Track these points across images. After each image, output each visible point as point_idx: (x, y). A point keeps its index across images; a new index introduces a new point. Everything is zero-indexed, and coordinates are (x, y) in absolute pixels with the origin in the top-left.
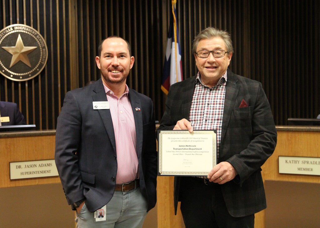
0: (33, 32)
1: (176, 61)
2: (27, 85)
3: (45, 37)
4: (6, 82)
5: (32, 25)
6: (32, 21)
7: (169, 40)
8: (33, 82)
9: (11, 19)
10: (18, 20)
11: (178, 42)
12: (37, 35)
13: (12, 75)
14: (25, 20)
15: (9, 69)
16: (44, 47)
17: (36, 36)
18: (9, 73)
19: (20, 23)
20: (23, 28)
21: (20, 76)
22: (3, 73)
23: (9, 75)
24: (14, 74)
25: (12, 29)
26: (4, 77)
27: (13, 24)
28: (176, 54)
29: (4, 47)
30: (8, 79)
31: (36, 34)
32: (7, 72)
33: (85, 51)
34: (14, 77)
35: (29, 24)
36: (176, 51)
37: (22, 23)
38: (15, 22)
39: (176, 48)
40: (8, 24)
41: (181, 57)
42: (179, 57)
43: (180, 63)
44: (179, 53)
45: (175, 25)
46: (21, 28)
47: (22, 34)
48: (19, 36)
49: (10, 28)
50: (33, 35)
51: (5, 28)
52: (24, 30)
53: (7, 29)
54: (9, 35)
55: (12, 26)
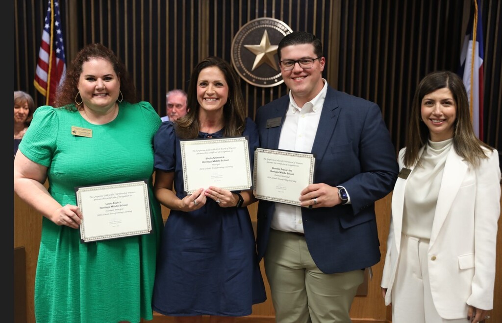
0: (283, 28)
1: (473, 67)
2: (272, 92)
4: (247, 88)
5: (282, 18)
6: (282, 13)
7: (467, 37)
8: (280, 88)
9: (257, 11)
10: (265, 12)
11: (478, 39)
12: (288, 30)
13: (255, 79)
14: (274, 12)
15: (252, 72)
17: (286, 32)
18: (251, 77)
19: (267, 16)
20: (271, 22)
21: (264, 81)
22: (244, 76)
24: (257, 78)
25: (256, 24)
26: (245, 82)
27: (259, 17)
28: (473, 56)
29: (246, 46)
30: (250, 85)
31: (286, 29)
32: (249, 75)
33: (349, 51)
34: (257, 81)
35: (278, 17)
36: (474, 53)
37: (269, 15)
38: (261, 15)
39: (474, 49)
40: (253, 17)
41: (482, 61)
42: (479, 62)
43: (480, 70)
44: (480, 55)
45: (477, 16)
46: (267, 22)
47: (269, 30)
48: (266, 32)
49: (254, 22)
50: (283, 30)
51: (249, 22)
52: (271, 25)
53: (251, 24)
54: (252, 31)
55: (257, 19)
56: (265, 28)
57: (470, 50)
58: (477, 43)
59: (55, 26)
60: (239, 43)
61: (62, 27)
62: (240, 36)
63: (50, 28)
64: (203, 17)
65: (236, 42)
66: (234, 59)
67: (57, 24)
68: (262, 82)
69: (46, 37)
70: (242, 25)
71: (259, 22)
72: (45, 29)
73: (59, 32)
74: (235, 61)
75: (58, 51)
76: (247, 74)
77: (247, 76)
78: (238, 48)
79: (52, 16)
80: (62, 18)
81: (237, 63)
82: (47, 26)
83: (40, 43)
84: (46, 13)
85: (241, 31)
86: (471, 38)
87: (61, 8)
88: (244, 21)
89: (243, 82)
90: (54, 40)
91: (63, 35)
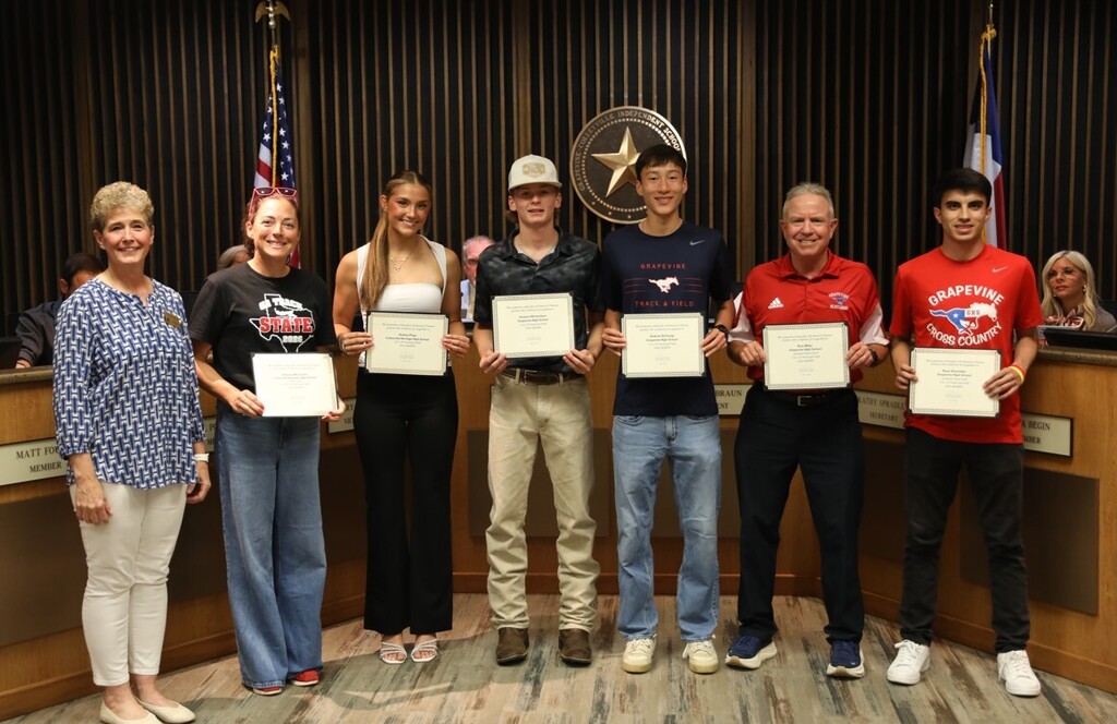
0: (658, 122)
3: (683, 130)
4: (599, 225)
5: (655, 107)
6: (655, 97)
9: (612, 95)
10: (626, 96)
11: (990, 131)
12: (666, 126)
13: (611, 210)
14: (640, 95)
15: (606, 200)
17: (662, 129)
18: (605, 208)
19: (630, 105)
20: (636, 113)
21: (628, 213)
22: (593, 207)
23: (605, 212)
24: (615, 209)
25: (611, 117)
26: (596, 216)
27: (616, 106)
28: (983, 161)
29: (595, 155)
30: (603, 220)
31: (662, 124)
32: (602, 206)
34: (616, 215)
35: (648, 105)
36: (983, 154)
37: (633, 102)
38: (620, 102)
39: (984, 148)
40: (605, 106)
41: (1000, 167)
42: (993, 169)
43: (997, 182)
44: (995, 158)
45: (984, 93)
46: (630, 113)
47: (633, 126)
48: (628, 130)
49: (608, 115)
50: (657, 126)
51: (599, 115)
52: (637, 117)
53: (603, 117)
54: (605, 129)
55: (613, 109)
56: (626, 124)
57: (977, 150)
58: (989, 137)
59: (279, 136)
60: (583, 150)
61: (289, 137)
62: (585, 139)
63: (271, 141)
64: (521, 110)
65: (576, 150)
66: (576, 178)
67: (282, 132)
68: (622, 216)
69: (265, 155)
70: (587, 122)
71: (615, 113)
72: (264, 142)
73: (286, 145)
74: (577, 182)
75: (285, 176)
76: (598, 203)
77: (599, 207)
78: (581, 158)
79: (275, 120)
80: (287, 123)
81: (581, 184)
82: (267, 137)
83: (253, 165)
84: (263, 116)
85: (586, 131)
86: (977, 130)
87: (288, 106)
88: (591, 114)
89: (592, 217)
90: (279, 160)
91: (291, 151)
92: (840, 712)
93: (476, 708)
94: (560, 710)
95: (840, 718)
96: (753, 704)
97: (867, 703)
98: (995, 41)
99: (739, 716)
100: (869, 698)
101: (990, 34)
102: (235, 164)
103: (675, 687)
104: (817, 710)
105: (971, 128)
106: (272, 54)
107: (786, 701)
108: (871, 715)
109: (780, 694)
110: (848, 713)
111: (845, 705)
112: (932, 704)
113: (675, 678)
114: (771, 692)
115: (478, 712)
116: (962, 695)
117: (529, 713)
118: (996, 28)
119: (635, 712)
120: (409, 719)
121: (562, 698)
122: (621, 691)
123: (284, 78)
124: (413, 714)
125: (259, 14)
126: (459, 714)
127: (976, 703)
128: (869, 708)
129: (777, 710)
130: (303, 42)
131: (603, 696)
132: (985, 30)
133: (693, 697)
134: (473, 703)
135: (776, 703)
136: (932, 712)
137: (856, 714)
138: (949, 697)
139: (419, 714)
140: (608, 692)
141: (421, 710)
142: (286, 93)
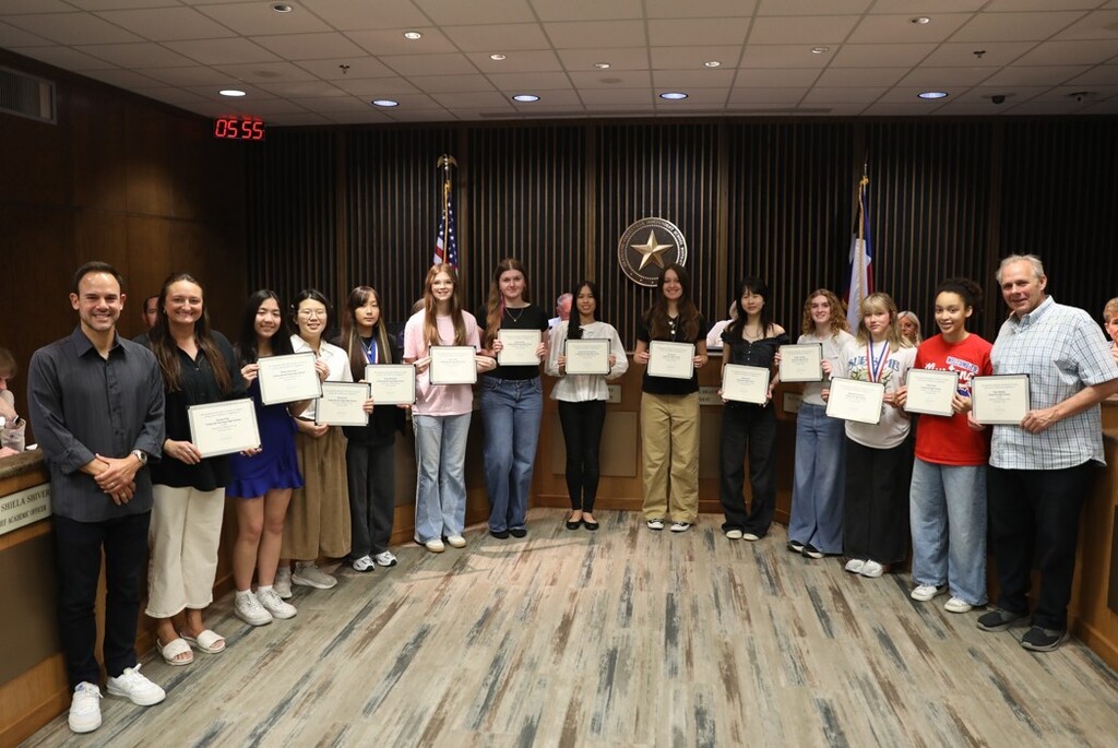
0: (670, 227)
1: (861, 265)
3: (685, 232)
4: (635, 288)
5: (669, 218)
6: (669, 213)
9: (643, 211)
10: (652, 212)
11: (865, 238)
12: (675, 230)
13: (643, 279)
14: (660, 211)
15: (639, 272)
16: (683, 246)
17: (673, 231)
18: (638, 277)
19: (654, 216)
20: (657, 222)
21: (652, 281)
22: (632, 276)
23: (638, 279)
24: (644, 277)
25: (643, 224)
26: (633, 282)
27: (645, 217)
28: (861, 255)
29: (633, 246)
30: (637, 284)
31: (672, 228)
32: (636, 275)
33: (738, 249)
34: (644, 281)
35: (665, 217)
36: (861, 251)
37: (656, 215)
38: (648, 215)
39: (861, 247)
40: (639, 217)
41: (870, 259)
42: (867, 260)
43: (868, 268)
44: (868, 253)
45: (862, 215)
46: (654, 222)
47: (656, 229)
48: (653, 232)
49: (641, 222)
50: (670, 230)
51: (635, 222)
52: (658, 224)
53: (638, 224)
54: (639, 231)
55: (644, 219)
56: (652, 228)
57: (857, 248)
58: (864, 241)
59: (448, 233)
60: (626, 243)
61: (455, 233)
62: (627, 236)
63: (444, 235)
64: (590, 219)
65: (622, 243)
66: (621, 259)
67: (450, 230)
68: (649, 282)
69: (440, 243)
71: (645, 222)
72: (440, 236)
73: (452, 238)
74: (622, 262)
75: (451, 256)
76: (634, 274)
77: (634, 276)
78: (625, 248)
79: (446, 224)
80: (454, 225)
81: (624, 263)
82: (441, 233)
83: (433, 250)
84: (440, 221)
85: (628, 232)
86: (858, 237)
87: (454, 215)
88: (631, 222)
89: (630, 282)
90: (448, 246)
91: (456, 241)
92: (775, 593)
93: (551, 584)
94: (603, 588)
95: (774, 597)
96: (722, 587)
97: (791, 587)
98: (868, 185)
99: (713, 595)
100: (792, 584)
101: (865, 181)
102: (423, 249)
103: (673, 573)
104: (760, 591)
105: (854, 235)
106: (446, 186)
107: (741, 585)
108: (793, 596)
109: (738, 581)
110: (780, 594)
111: (777, 589)
112: (830, 588)
113: (674, 567)
114: (732, 579)
115: (553, 587)
116: (848, 582)
117: (585, 589)
118: (868, 178)
119: (649, 591)
120: (511, 591)
121: (604, 580)
122: (641, 576)
123: (454, 199)
124: (513, 587)
125: (439, 163)
126: (540, 589)
127: (856, 588)
128: (792, 591)
129: (736, 592)
130: (464, 179)
131: (630, 579)
132: (862, 179)
133: (685, 581)
134: (550, 581)
135: (735, 586)
136: (830, 594)
137: (784, 595)
138: (840, 583)
139: (517, 587)
140: (633, 577)
141: (519, 584)
142: (453, 208)
